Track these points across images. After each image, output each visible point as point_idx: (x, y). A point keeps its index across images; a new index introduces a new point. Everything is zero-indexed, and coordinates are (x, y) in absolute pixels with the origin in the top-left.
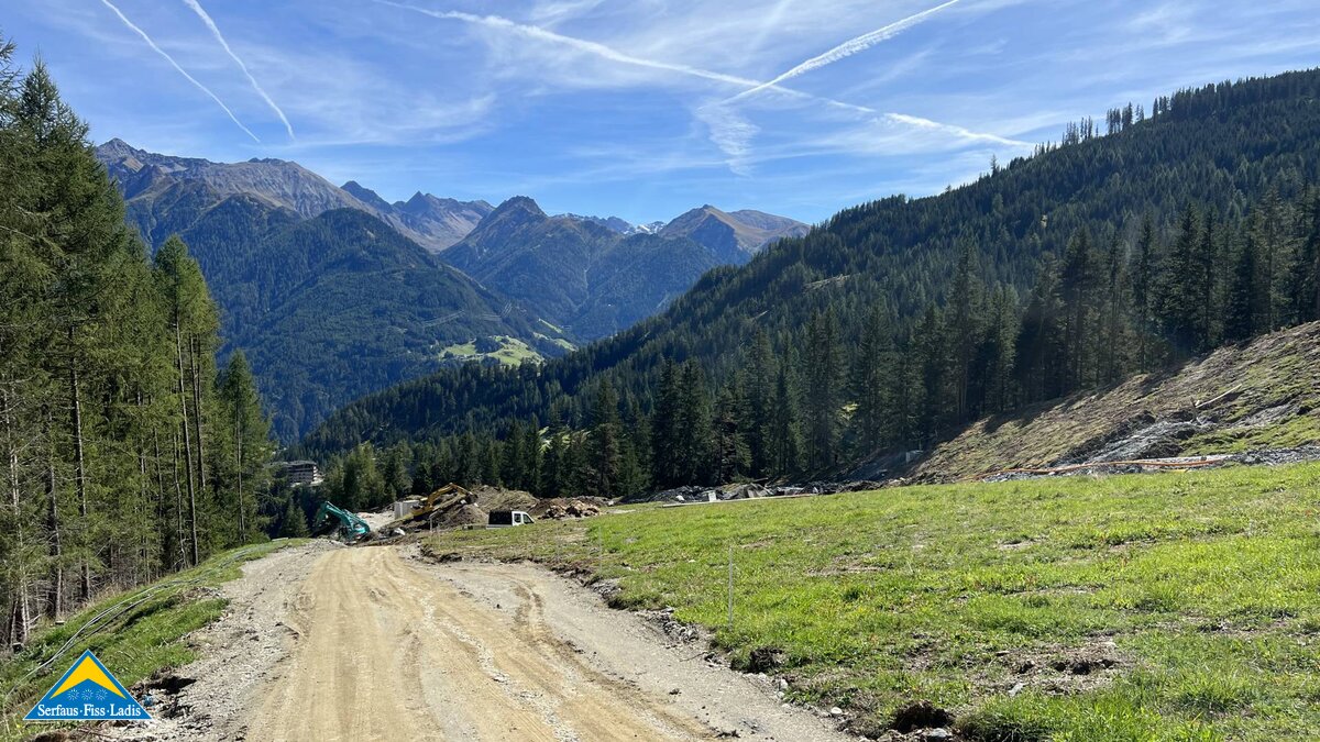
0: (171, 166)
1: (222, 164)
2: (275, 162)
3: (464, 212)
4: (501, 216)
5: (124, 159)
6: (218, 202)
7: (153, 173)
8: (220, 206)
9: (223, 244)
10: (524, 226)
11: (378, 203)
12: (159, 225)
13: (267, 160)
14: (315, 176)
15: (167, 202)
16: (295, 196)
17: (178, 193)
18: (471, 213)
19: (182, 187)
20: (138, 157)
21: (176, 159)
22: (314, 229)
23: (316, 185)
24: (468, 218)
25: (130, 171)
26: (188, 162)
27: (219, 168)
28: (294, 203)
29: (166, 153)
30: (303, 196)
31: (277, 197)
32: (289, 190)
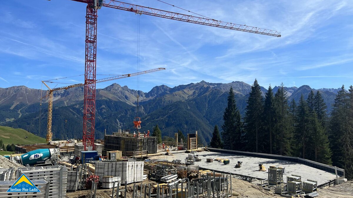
0: (214, 85)
1: (225, 84)
2: (238, 82)
3: (289, 90)
4: (299, 91)
5: (204, 85)
6: (222, 94)
7: (209, 88)
8: (223, 95)
9: (223, 104)
10: (305, 94)
11: (264, 90)
12: (209, 100)
13: (236, 82)
14: (247, 84)
15: (211, 95)
16: (242, 90)
17: (214, 92)
18: (291, 90)
19: (214, 91)
20: (207, 84)
21: (215, 84)
22: (244, 99)
23: (248, 87)
24: (290, 92)
25: (205, 88)
26: (218, 84)
27: (224, 85)
28: (242, 92)
29: (213, 83)
30: (244, 90)
31: (238, 91)
32: (240, 89)
